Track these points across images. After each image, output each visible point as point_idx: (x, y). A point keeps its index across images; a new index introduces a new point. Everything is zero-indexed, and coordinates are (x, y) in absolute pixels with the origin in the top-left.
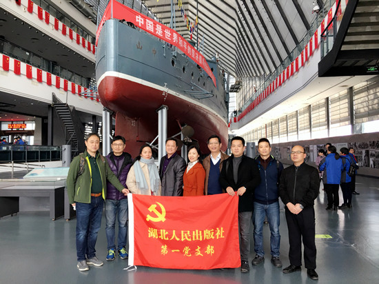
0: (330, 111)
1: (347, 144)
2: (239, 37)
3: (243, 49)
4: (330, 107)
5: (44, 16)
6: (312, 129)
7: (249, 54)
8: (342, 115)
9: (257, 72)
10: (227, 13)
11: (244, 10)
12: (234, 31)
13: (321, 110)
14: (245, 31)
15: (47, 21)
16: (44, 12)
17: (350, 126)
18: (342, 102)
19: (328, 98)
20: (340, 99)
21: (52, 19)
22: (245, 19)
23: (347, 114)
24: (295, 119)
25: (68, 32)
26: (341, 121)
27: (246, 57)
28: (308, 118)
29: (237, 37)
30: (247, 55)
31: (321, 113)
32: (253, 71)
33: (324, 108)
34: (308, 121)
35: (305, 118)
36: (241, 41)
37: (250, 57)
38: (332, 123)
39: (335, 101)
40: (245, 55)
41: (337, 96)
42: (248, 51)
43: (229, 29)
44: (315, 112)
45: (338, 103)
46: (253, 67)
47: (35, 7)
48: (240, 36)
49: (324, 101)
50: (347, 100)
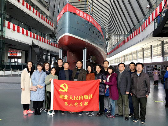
0: (153, 51)
1: (160, 65)
2: (110, 17)
3: (112, 22)
4: (153, 49)
5: (29, 7)
6: (144, 59)
7: (115, 25)
8: (159, 53)
12: (108, 14)
13: (148, 50)
14: (113, 14)
15: (30, 10)
16: (29, 5)
17: (162, 58)
18: (158, 47)
19: (152, 45)
20: (157, 46)
21: (32, 8)
22: (114, 9)
23: (161, 53)
24: (136, 54)
25: (38, 14)
26: (158, 55)
27: (113, 26)
28: (142, 54)
31: (148, 52)
32: (116, 32)
33: (150, 50)
35: (141, 54)
36: (111, 19)
38: (153, 56)
39: (155, 47)
41: (156, 44)
43: (106, 13)
44: (146, 51)
46: (116, 30)
47: (25, 3)
49: (150, 46)
50: (161, 47)
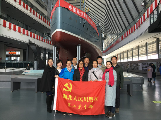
1: (156, 62)
3: (108, 22)
4: (148, 46)
5: (26, 7)
6: (139, 56)
7: (111, 24)
8: (154, 50)
9: (114, 31)
10: (102, 6)
11: (109, 5)
12: (104, 14)
13: (143, 48)
14: (109, 14)
15: (27, 9)
16: (26, 5)
17: (157, 55)
19: (147, 43)
20: (152, 43)
21: (29, 8)
22: (110, 9)
23: (156, 50)
24: (131, 52)
25: (35, 14)
26: (153, 52)
27: (109, 25)
29: (105, 17)
30: (110, 24)
31: (143, 49)
32: (112, 31)
33: (145, 47)
34: (137, 52)
37: (111, 25)
38: (149, 54)
39: (150, 44)
40: (109, 24)
42: (110, 23)
43: (102, 13)
44: (141, 48)
45: (152, 45)
46: (112, 29)
47: (22, 3)
48: (107, 16)
49: (145, 44)
50: (156, 44)
